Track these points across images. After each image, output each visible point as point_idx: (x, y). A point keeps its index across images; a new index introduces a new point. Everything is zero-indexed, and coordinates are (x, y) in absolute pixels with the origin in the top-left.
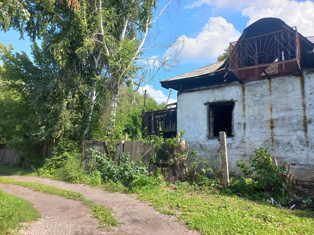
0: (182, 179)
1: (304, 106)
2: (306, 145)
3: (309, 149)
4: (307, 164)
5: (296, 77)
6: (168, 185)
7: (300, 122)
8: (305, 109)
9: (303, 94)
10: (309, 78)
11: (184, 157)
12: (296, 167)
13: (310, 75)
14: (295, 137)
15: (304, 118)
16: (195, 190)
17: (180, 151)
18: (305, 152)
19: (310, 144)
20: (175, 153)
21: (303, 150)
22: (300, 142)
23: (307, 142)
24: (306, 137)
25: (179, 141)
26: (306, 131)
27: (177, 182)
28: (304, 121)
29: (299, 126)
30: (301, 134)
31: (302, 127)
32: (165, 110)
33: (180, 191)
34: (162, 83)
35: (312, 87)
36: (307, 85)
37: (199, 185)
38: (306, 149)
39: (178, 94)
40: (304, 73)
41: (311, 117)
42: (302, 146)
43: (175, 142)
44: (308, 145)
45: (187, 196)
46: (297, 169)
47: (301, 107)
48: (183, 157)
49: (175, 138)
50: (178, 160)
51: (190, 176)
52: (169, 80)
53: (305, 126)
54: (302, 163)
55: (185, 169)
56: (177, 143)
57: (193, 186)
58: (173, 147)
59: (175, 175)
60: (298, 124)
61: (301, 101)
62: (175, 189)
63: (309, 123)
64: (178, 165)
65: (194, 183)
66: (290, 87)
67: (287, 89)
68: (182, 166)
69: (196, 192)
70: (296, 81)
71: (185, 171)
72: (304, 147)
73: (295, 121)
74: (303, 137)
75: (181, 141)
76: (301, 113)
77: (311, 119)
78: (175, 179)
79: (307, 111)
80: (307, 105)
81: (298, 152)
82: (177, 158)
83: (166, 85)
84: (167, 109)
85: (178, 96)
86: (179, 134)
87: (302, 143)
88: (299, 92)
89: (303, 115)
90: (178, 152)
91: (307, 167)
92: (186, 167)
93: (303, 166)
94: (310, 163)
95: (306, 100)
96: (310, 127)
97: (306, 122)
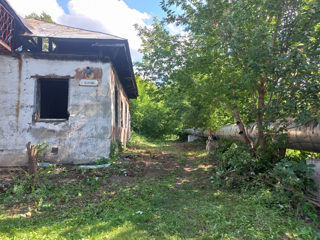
1: (19, 90)
2: (16, 130)
3: (18, 135)
4: (15, 149)
5: (15, 59)
7: (14, 106)
8: (19, 94)
9: (20, 78)
10: (27, 62)
12: (4, 153)
13: (27, 60)
14: (7, 122)
15: (17, 103)
18: (14, 137)
21: (12, 135)
23: (17, 127)
24: (17, 122)
26: (17, 116)
30: (12, 118)
31: (15, 112)
35: (28, 72)
36: (23, 69)
38: (15, 134)
40: (22, 56)
41: (23, 102)
42: (12, 131)
44: (18, 130)
46: (4, 155)
47: (16, 92)
53: (18, 111)
54: (9, 149)
60: (11, 109)
61: (17, 84)
63: (22, 108)
66: (8, 69)
67: (5, 70)
70: (15, 63)
72: (14, 132)
73: (9, 105)
74: (14, 122)
76: (16, 98)
77: (24, 104)
79: (21, 95)
80: (22, 89)
81: (8, 138)
87: (12, 128)
88: (16, 75)
89: (17, 100)
91: (14, 152)
93: (10, 152)
94: (17, 148)
95: (22, 84)
96: (22, 112)
97: (18, 107)
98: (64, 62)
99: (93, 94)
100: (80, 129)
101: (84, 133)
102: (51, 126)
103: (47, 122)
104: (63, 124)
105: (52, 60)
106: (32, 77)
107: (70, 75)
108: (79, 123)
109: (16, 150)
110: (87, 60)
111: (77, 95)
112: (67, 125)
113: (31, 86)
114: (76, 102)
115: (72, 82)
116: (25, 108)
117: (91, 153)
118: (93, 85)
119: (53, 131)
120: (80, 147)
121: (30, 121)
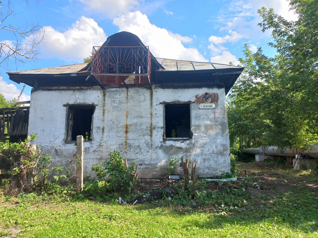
0: (28, 190)
1: (151, 115)
2: (151, 148)
3: (153, 151)
4: (150, 163)
5: (147, 90)
6: (7, 200)
7: (148, 128)
8: (152, 118)
9: (151, 104)
10: (156, 92)
11: (34, 164)
12: (142, 167)
13: (156, 90)
14: (143, 141)
15: (151, 125)
16: (44, 200)
17: (29, 157)
18: (149, 154)
19: (153, 147)
20: (22, 160)
21: (148, 152)
22: (147, 145)
23: (152, 145)
24: (151, 140)
25: (29, 146)
26: (151, 136)
27: (21, 194)
28: (150, 127)
29: (147, 131)
30: (148, 138)
31: (149, 133)
32: (14, 109)
33: (22, 205)
34: (10, 75)
35: (157, 100)
36: (154, 97)
37: (49, 194)
38: (150, 151)
39: (33, 91)
40: (153, 87)
41: (155, 124)
42: (148, 149)
43: (22, 147)
44: (152, 148)
45: (32, 209)
46: (143, 168)
47: (149, 116)
48: (32, 165)
49: (22, 143)
50: (24, 168)
51: (38, 186)
52: (21, 73)
53: (151, 132)
54: (146, 163)
55: (34, 178)
56: (25, 148)
57: (41, 196)
58: (19, 153)
59: (19, 186)
60: (146, 130)
61: (149, 110)
62: (17, 203)
63: (154, 129)
64: (24, 175)
65: (42, 193)
66: (142, 98)
67: (140, 99)
68: (30, 175)
69: (45, 202)
70: (147, 93)
71: (34, 181)
72: (149, 149)
73: (144, 127)
74: (149, 141)
75: (31, 145)
76: (149, 121)
77: (156, 126)
78: (19, 192)
79: (153, 119)
80: (154, 114)
81: (145, 154)
82: (24, 165)
83: (16, 78)
84: (17, 108)
85: (31, 93)
86: (29, 137)
87: (148, 146)
88: (148, 102)
89: (150, 123)
90: (26, 159)
91: (150, 166)
92: (35, 175)
93: (147, 166)
94: (152, 162)
95: (153, 110)
96: (154, 132)
97: (152, 128)
98: (186, 90)
99: (212, 116)
100: (203, 147)
101: (206, 150)
102: (178, 144)
103: (175, 140)
104: (188, 142)
105: (176, 89)
106: (160, 103)
107: (191, 100)
108: (201, 141)
109: (152, 165)
110: (204, 87)
111: (198, 117)
112: (191, 143)
113: (160, 111)
114: (197, 123)
115: (192, 106)
116: (157, 129)
117: (214, 168)
118: (211, 108)
119: (180, 148)
120: (204, 162)
121: (161, 140)
